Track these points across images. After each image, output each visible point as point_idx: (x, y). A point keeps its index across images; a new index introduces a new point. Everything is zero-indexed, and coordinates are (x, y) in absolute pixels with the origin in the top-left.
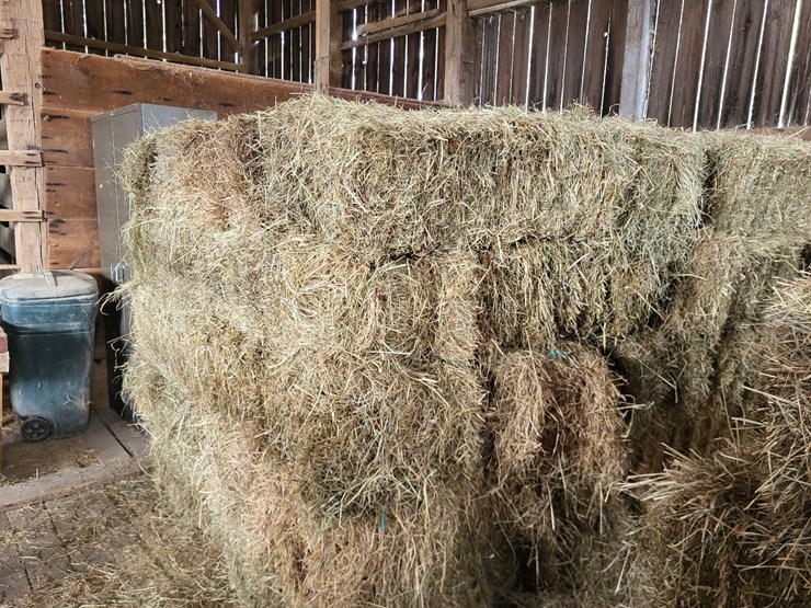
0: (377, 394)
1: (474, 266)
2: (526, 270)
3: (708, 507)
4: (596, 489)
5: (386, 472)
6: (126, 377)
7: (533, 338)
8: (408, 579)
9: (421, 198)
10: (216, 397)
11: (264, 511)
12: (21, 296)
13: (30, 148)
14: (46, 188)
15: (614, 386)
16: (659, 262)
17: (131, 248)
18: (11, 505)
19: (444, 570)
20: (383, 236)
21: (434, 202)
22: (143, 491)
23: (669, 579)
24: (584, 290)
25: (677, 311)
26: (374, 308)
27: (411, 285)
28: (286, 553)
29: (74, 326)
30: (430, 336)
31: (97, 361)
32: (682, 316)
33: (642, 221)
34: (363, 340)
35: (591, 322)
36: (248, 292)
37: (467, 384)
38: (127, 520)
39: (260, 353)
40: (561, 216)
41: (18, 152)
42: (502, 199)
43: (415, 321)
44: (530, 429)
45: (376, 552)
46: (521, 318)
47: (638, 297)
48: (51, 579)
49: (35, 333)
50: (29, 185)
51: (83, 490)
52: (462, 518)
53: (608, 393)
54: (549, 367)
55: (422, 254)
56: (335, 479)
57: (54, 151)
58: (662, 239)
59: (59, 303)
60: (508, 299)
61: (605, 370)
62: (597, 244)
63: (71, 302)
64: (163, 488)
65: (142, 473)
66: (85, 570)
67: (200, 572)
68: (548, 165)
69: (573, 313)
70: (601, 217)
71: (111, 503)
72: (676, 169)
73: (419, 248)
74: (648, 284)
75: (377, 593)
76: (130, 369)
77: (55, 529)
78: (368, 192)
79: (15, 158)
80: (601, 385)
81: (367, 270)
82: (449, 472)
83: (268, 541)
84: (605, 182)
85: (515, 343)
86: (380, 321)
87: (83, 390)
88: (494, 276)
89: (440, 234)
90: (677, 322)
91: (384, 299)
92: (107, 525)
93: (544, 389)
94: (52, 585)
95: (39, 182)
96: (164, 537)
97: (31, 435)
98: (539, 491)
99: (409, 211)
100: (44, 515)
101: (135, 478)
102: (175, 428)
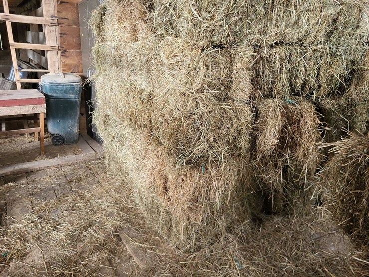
0: (203, 109)
1: (252, 54)
2: (277, 59)
3: (363, 151)
4: (304, 168)
5: (205, 146)
6: (94, 117)
7: (278, 93)
8: (213, 196)
9: (228, 16)
10: (131, 120)
11: (151, 166)
12: (51, 82)
13: (53, 17)
14: (60, 35)
15: (317, 118)
16: (346, 59)
17: (96, 58)
18: (48, 167)
19: (229, 195)
20: (209, 34)
21: (234, 19)
22: (101, 166)
23: (339, 189)
24: (306, 71)
25: (353, 87)
26: (203, 70)
27: (221, 61)
28: (159, 183)
29: (72, 96)
30: (228, 88)
31: (82, 114)
32: (355, 89)
33: (339, 37)
34: (197, 85)
35: (308, 88)
36: (145, 69)
37: (245, 111)
38: (94, 175)
39: (150, 97)
40: (297, 32)
41: (48, 19)
42: (268, 21)
43: (222, 78)
44: (274, 134)
45: (200, 182)
46: (273, 82)
47: (334, 76)
48: (64, 194)
49: (57, 98)
50: (52, 34)
51: (77, 163)
52: (239, 175)
53: (314, 121)
54: (286, 107)
55: (227, 46)
56: (182, 147)
57: (63, 18)
58: (349, 47)
59: (66, 86)
60: (267, 72)
61: (313, 111)
62: (314, 48)
63: (71, 85)
64: (109, 164)
65: (100, 159)
66: (77, 192)
67: (124, 196)
68: (293, 4)
69: (299, 82)
70: (318, 33)
71: (88, 169)
72: (360, 11)
73: (225, 42)
74: (339, 70)
75: (199, 200)
76: (95, 114)
77: (65, 177)
78: (202, 11)
79: (47, 21)
80: (311, 117)
81: (200, 51)
82: (234, 152)
83: (152, 179)
84: (322, 14)
85: (270, 95)
86: (206, 77)
87: (76, 125)
88: (261, 61)
89: (236, 37)
90: (352, 92)
91: (207, 66)
92: (86, 176)
93: (282, 116)
94: (65, 196)
95: (56, 33)
96: (109, 182)
97: (56, 142)
98: (276, 166)
99: (222, 23)
100: (61, 171)
101: (98, 160)
102: (114, 137)
